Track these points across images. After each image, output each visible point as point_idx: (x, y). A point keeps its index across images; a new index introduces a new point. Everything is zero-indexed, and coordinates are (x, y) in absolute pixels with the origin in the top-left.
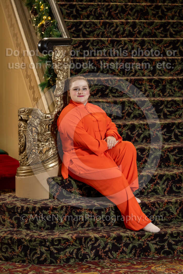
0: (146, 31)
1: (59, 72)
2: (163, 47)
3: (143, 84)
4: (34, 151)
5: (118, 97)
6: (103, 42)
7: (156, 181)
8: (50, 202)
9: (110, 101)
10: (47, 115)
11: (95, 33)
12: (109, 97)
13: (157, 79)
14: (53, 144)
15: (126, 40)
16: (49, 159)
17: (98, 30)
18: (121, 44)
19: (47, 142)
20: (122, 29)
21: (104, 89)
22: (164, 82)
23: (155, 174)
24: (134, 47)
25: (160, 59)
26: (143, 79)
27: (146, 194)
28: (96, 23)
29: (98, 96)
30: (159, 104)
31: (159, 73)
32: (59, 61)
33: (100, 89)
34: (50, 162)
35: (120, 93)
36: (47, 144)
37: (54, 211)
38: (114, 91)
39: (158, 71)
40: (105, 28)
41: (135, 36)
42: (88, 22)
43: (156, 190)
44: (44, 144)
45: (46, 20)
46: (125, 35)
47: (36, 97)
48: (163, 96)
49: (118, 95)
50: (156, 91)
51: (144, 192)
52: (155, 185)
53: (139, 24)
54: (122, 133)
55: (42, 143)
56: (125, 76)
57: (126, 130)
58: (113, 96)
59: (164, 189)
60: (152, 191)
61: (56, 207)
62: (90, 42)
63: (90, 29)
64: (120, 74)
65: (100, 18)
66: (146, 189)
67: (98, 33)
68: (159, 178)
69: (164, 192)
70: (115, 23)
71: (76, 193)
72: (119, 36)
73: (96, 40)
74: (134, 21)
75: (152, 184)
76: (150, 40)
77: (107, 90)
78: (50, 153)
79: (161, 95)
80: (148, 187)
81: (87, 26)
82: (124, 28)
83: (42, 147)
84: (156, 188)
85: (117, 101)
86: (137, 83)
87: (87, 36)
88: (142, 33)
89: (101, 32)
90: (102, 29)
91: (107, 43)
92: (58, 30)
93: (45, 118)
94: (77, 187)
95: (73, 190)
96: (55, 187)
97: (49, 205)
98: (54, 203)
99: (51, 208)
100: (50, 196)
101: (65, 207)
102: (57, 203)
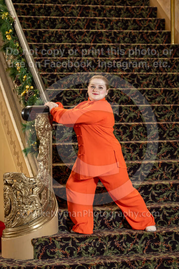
0: (122, 98)
1: (41, 137)
2: (139, 113)
4: (19, 213)
7: (135, 241)
8: (35, 262)
10: (31, 179)
11: (76, 100)
13: (135, 144)
14: (37, 207)
16: (33, 221)
17: (78, 98)
19: (31, 204)
22: (141, 146)
23: (134, 234)
25: (136, 125)
27: (126, 253)
28: (76, 91)
30: (136, 167)
31: (135, 138)
32: (42, 128)
34: (34, 224)
36: (31, 206)
39: (135, 136)
40: (85, 96)
42: (68, 91)
43: (135, 249)
45: (28, 89)
47: (20, 162)
48: (140, 160)
50: (134, 155)
51: (123, 251)
52: (134, 244)
53: (116, 92)
55: (27, 206)
59: (143, 248)
60: (131, 250)
61: (41, 267)
63: (70, 98)
65: (80, 87)
67: (78, 101)
68: (137, 237)
69: (143, 250)
71: (59, 253)
74: (112, 89)
75: (131, 244)
76: (127, 107)
78: (34, 215)
79: (139, 158)
80: (128, 246)
81: (68, 95)
83: (26, 209)
84: (135, 247)
87: (67, 104)
88: (120, 101)
89: (80, 100)
90: (82, 97)
92: (40, 98)
93: (29, 182)
94: (60, 247)
95: (56, 250)
96: (39, 248)
97: (33, 265)
98: (38, 263)
99: (36, 268)
100: (35, 256)
101: (49, 267)
102: (41, 263)
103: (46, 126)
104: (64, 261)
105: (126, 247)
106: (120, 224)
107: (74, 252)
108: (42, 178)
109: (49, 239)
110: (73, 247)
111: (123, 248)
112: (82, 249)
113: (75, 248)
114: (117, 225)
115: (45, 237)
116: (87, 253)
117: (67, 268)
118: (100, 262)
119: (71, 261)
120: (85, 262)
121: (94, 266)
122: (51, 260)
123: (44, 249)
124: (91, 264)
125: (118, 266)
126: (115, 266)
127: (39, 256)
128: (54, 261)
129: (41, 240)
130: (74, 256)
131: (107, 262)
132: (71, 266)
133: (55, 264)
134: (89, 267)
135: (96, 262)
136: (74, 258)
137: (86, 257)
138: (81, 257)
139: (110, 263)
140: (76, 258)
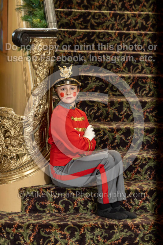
1: (37, 67)
3: (147, 82)
6: (110, 35)
7: (145, 197)
8: (20, 217)
10: (21, 117)
11: (105, 24)
12: (109, 95)
15: (135, 34)
16: (22, 166)
17: (107, 21)
18: (130, 37)
19: (21, 147)
20: (134, 21)
21: (103, 87)
23: (144, 189)
24: (144, 42)
26: (148, 77)
27: (133, 211)
28: (105, 14)
32: (38, 56)
33: (99, 86)
35: (121, 92)
36: (21, 149)
37: (19, 229)
38: (115, 89)
40: (115, 20)
41: (148, 30)
42: (98, 13)
43: (145, 208)
44: (17, 150)
46: (137, 28)
49: (119, 94)
51: (130, 209)
52: (144, 201)
54: (116, 138)
55: (15, 148)
56: (131, 73)
57: (119, 135)
58: (114, 95)
59: (154, 207)
60: (141, 208)
61: (22, 225)
62: (95, 35)
63: (99, 21)
64: (125, 70)
66: (134, 205)
67: (108, 25)
68: (148, 194)
70: (126, 15)
71: (51, 206)
72: (131, 29)
73: (102, 32)
74: (148, 13)
75: (140, 200)
77: (107, 88)
80: (136, 203)
81: (96, 18)
82: (136, 21)
83: (15, 153)
84: (145, 205)
85: (114, 101)
86: (140, 81)
87: (95, 28)
89: (111, 24)
90: (112, 21)
91: (114, 36)
93: (19, 120)
94: (52, 200)
95: (48, 204)
96: (27, 200)
97: (15, 221)
98: (22, 219)
99: (16, 226)
100: (22, 209)
101: (32, 226)
102: (26, 219)
103: (44, 54)
104: (54, 218)
105: (134, 204)
106: (132, 174)
107: (70, 207)
108: (35, 116)
109: (39, 190)
110: (69, 200)
111: (131, 205)
112: (79, 204)
113: (71, 202)
114: (129, 176)
115: (35, 186)
116: (86, 208)
117: (54, 228)
118: (97, 223)
119: (63, 219)
120: (78, 222)
121: (88, 227)
122: (40, 216)
123: (32, 202)
124: (85, 225)
125: (118, 229)
126: (114, 229)
127: (27, 209)
128: (43, 216)
129: (30, 191)
130: (69, 211)
131: (105, 224)
132: (59, 226)
133: (41, 222)
134: (82, 228)
135: (92, 223)
136: (69, 214)
137: (83, 214)
138: (78, 214)
139: (108, 225)
140: (70, 215)
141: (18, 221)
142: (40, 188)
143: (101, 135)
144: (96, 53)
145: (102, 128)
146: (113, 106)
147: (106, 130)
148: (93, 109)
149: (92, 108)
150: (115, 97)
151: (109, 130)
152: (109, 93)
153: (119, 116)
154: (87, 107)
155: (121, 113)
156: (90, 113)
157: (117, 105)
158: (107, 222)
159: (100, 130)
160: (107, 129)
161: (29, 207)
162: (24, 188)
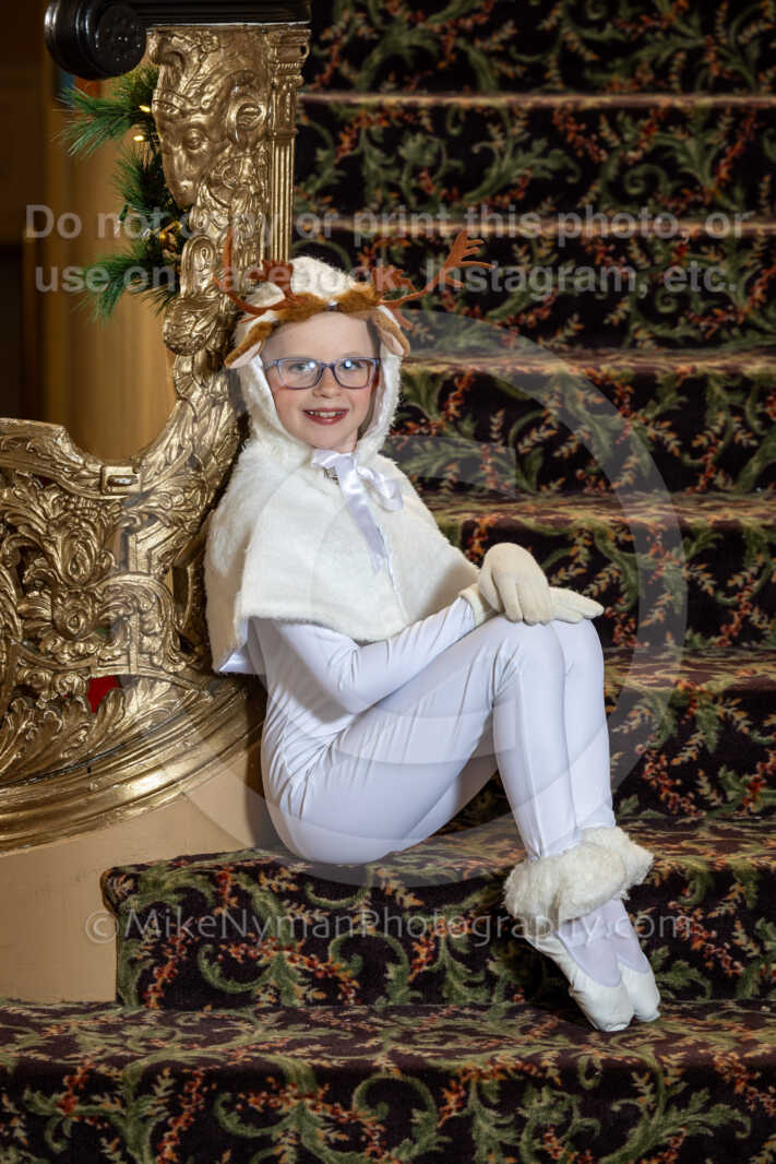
1: (195, 190)
5: (689, 343)
8: (106, 1029)
9: (614, 373)
10: (110, 471)
12: (634, 344)
14: (151, 654)
16: (124, 747)
18: (757, 16)
19: (110, 638)
21: (599, 298)
29: (560, 337)
32: (199, 126)
34: (128, 771)
35: (703, 324)
36: (113, 651)
37: (96, 1098)
38: (665, 310)
44: (89, 655)
49: (692, 333)
51: (737, 977)
54: (661, 580)
55: (81, 647)
56: (761, 214)
58: (662, 342)
61: (114, 1072)
64: (726, 202)
66: (754, 958)
71: (288, 972)
77: (619, 302)
78: (133, 708)
80: (769, 945)
83: (77, 671)
85: (654, 377)
91: (667, 11)
93: (99, 486)
95: (267, 956)
97: (78, 1051)
98: (115, 1042)
99: (78, 1077)
100: (121, 985)
101: (170, 1077)
102: (142, 1039)
103: (232, 115)
104: (300, 1035)
105: (756, 952)
106: (748, 785)
107: (392, 972)
108: (192, 463)
109: (213, 878)
111: (736, 958)
112: (444, 953)
113: (396, 944)
114: (731, 795)
115: (190, 859)
116: (480, 978)
117: (295, 1091)
118: (534, 1060)
119: (351, 1036)
120: (429, 1054)
121: (486, 1082)
122: (223, 1022)
123: (178, 943)
124: (466, 1072)
125: (654, 1091)
126: (637, 1094)
127: (151, 987)
128: (236, 1024)
129: (163, 882)
130: (388, 997)
131: (583, 1061)
132: (320, 1075)
133: (222, 1059)
134: (450, 1089)
135: (507, 1057)
136: (385, 1014)
137: (467, 1011)
138: (436, 1011)
139: (600, 1067)
140: (394, 1016)
141: (92, 1048)
142: (219, 868)
143: (578, 565)
144: (563, 108)
145: (585, 525)
146: (651, 402)
147: (603, 536)
148: (536, 423)
149: (529, 417)
150: (668, 355)
151: (622, 536)
152: (636, 331)
153: (687, 459)
154: (500, 414)
155: (695, 444)
156: (520, 447)
157: (671, 400)
158: (594, 1050)
159: (570, 538)
160: (613, 534)
161: (160, 973)
162: (132, 871)
